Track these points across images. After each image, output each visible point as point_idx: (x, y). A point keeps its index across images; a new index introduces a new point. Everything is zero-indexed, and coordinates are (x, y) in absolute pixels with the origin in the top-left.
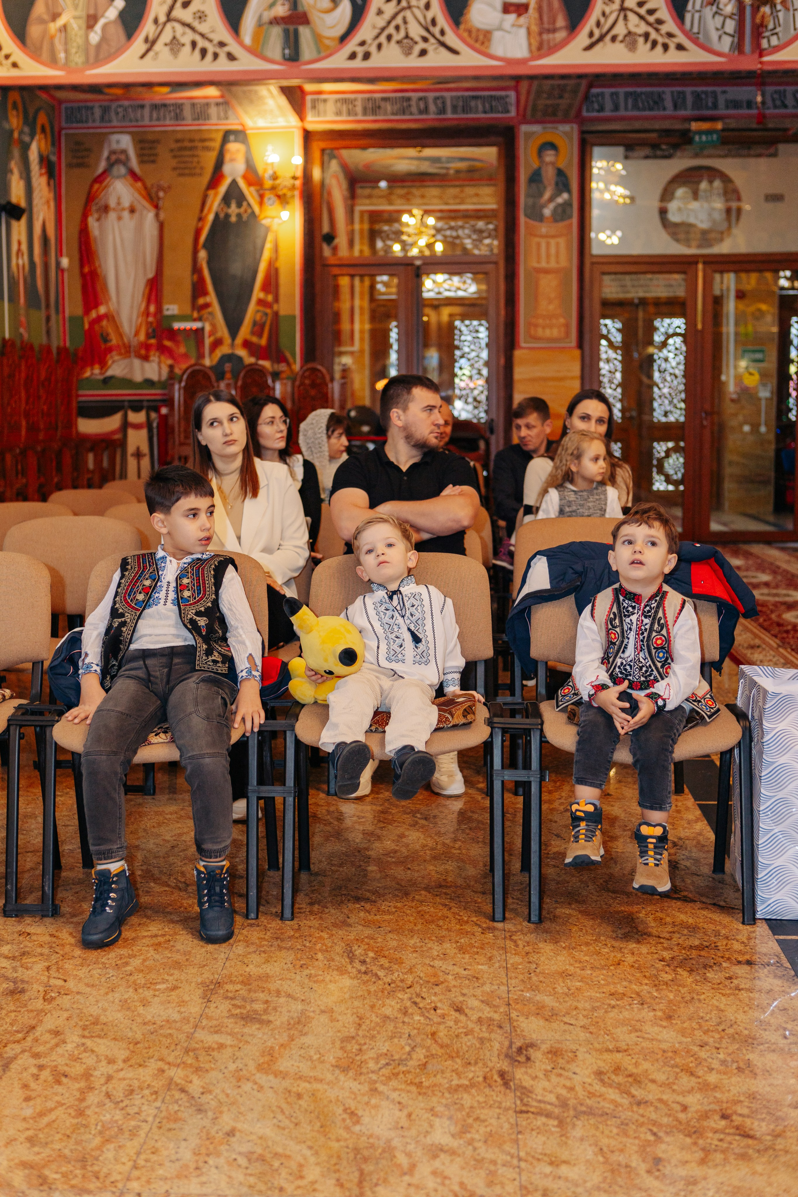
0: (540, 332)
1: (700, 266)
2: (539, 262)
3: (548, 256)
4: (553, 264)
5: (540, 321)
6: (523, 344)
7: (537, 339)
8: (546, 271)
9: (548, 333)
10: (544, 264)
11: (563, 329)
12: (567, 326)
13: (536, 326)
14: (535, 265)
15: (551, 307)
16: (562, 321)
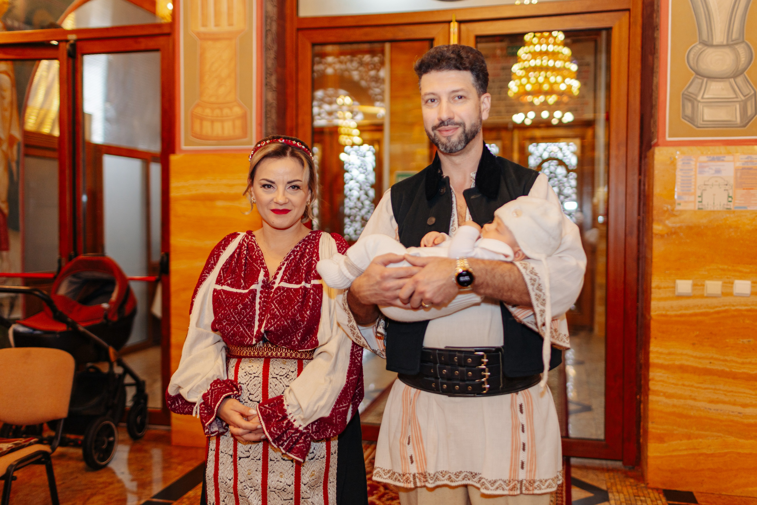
0: (207, 128)
1: (454, 27)
2: (204, 25)
3: (217, 14)
4: (224, 27)
5: (208, 111)
6: (184, 147)
7: (202, 138)
8: (215, 38)
9: (218, 129)
10: (212, 28)
11: (238, 123)
12: (244, 117)
13: (202, 119)
14: (202, 29)
15: (222, 91)
16: (237, 110)
